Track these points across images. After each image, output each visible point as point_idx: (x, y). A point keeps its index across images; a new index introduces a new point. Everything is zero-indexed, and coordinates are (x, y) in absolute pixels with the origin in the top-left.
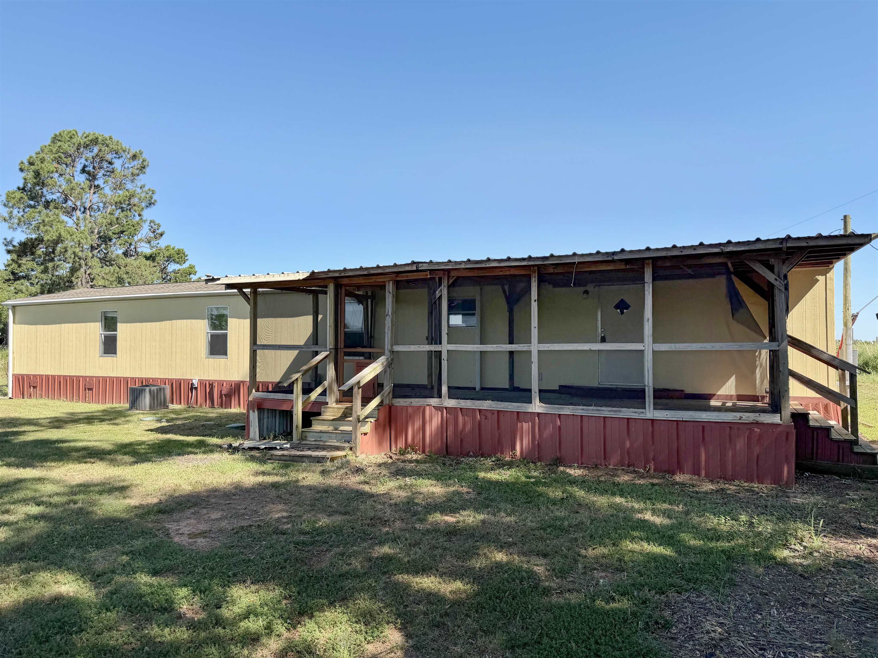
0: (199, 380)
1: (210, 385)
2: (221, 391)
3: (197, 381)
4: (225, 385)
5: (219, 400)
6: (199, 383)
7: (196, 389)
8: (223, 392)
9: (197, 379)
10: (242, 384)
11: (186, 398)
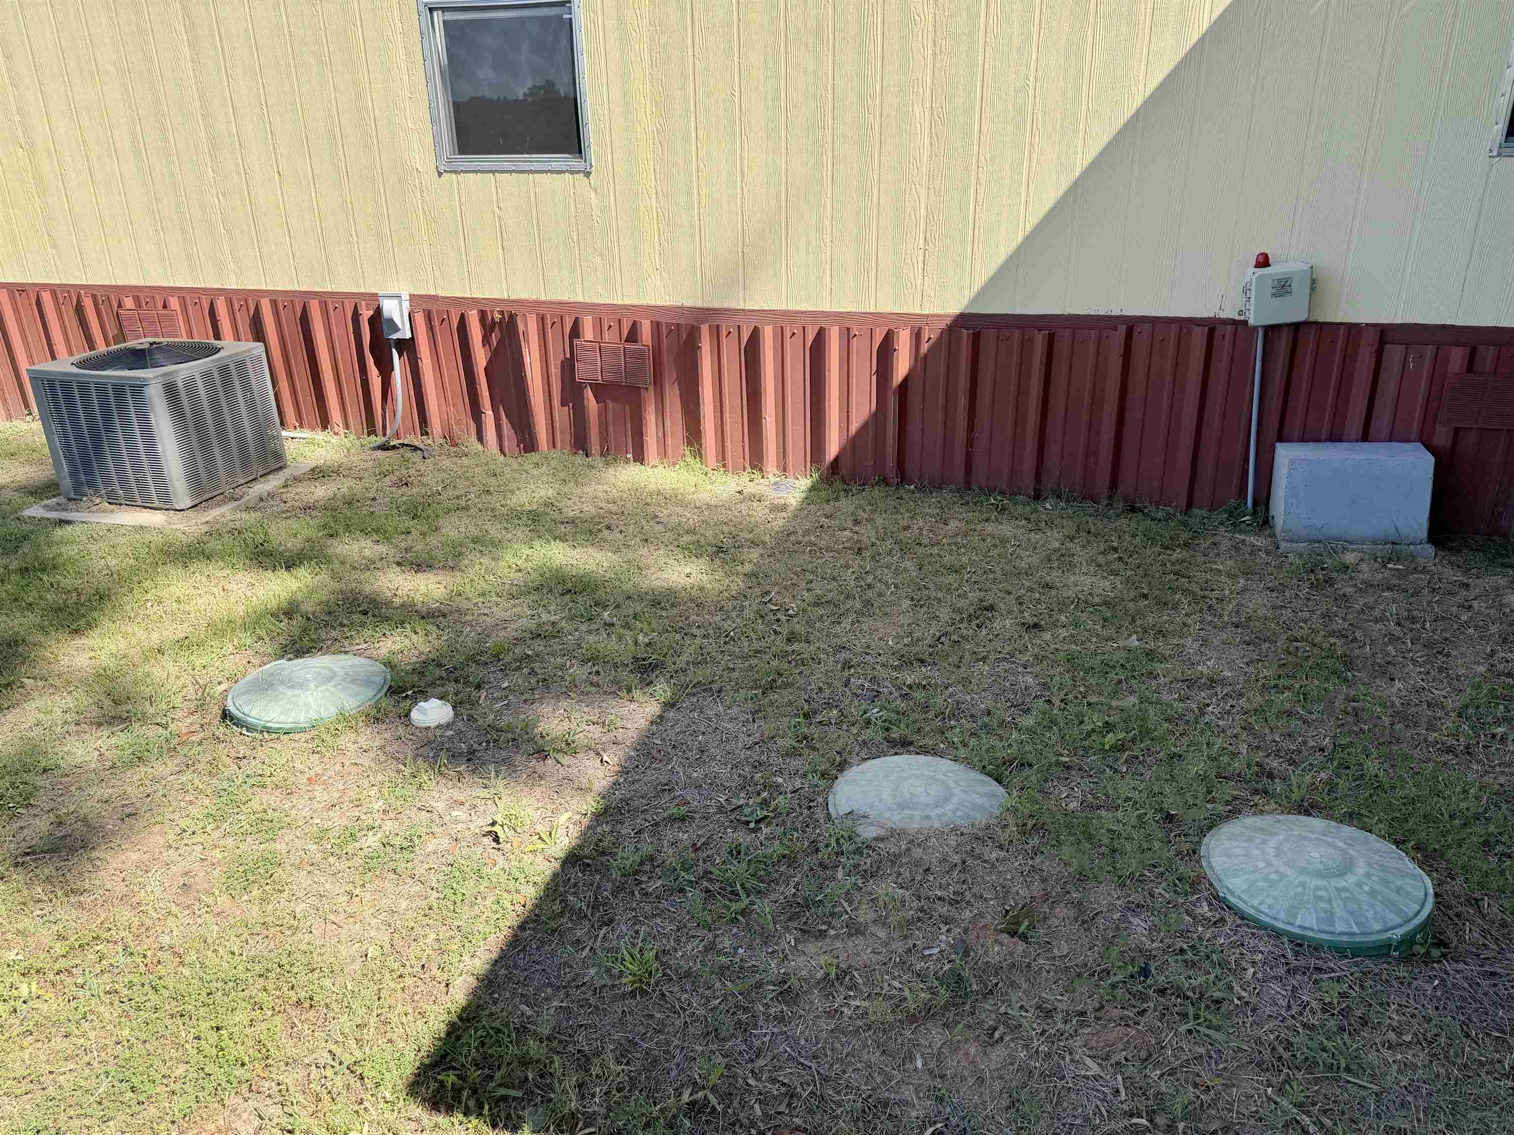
0: (413, 298)
1: (488, 327)
2: (568, 366)
3: (406, 305)
4: (588, 332)
5: (562, 415)
6: (420, 319)
7: (407, 347)
8: (582, 371)
9: (406, 297)
10: (705, 329)
11: (353, 395)
